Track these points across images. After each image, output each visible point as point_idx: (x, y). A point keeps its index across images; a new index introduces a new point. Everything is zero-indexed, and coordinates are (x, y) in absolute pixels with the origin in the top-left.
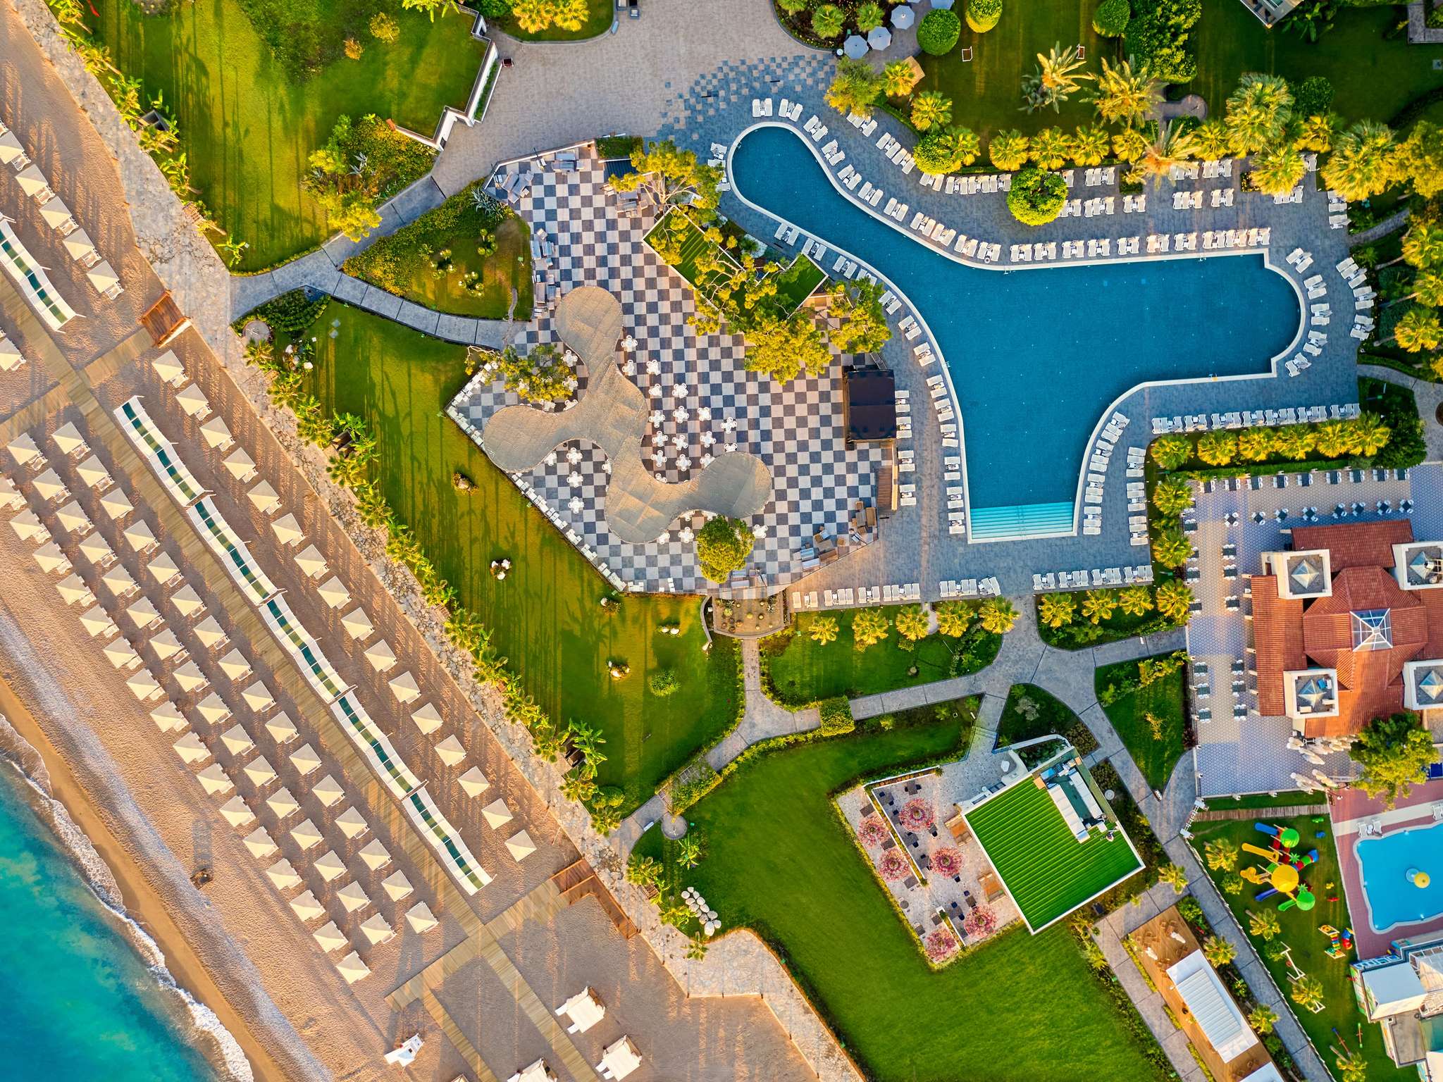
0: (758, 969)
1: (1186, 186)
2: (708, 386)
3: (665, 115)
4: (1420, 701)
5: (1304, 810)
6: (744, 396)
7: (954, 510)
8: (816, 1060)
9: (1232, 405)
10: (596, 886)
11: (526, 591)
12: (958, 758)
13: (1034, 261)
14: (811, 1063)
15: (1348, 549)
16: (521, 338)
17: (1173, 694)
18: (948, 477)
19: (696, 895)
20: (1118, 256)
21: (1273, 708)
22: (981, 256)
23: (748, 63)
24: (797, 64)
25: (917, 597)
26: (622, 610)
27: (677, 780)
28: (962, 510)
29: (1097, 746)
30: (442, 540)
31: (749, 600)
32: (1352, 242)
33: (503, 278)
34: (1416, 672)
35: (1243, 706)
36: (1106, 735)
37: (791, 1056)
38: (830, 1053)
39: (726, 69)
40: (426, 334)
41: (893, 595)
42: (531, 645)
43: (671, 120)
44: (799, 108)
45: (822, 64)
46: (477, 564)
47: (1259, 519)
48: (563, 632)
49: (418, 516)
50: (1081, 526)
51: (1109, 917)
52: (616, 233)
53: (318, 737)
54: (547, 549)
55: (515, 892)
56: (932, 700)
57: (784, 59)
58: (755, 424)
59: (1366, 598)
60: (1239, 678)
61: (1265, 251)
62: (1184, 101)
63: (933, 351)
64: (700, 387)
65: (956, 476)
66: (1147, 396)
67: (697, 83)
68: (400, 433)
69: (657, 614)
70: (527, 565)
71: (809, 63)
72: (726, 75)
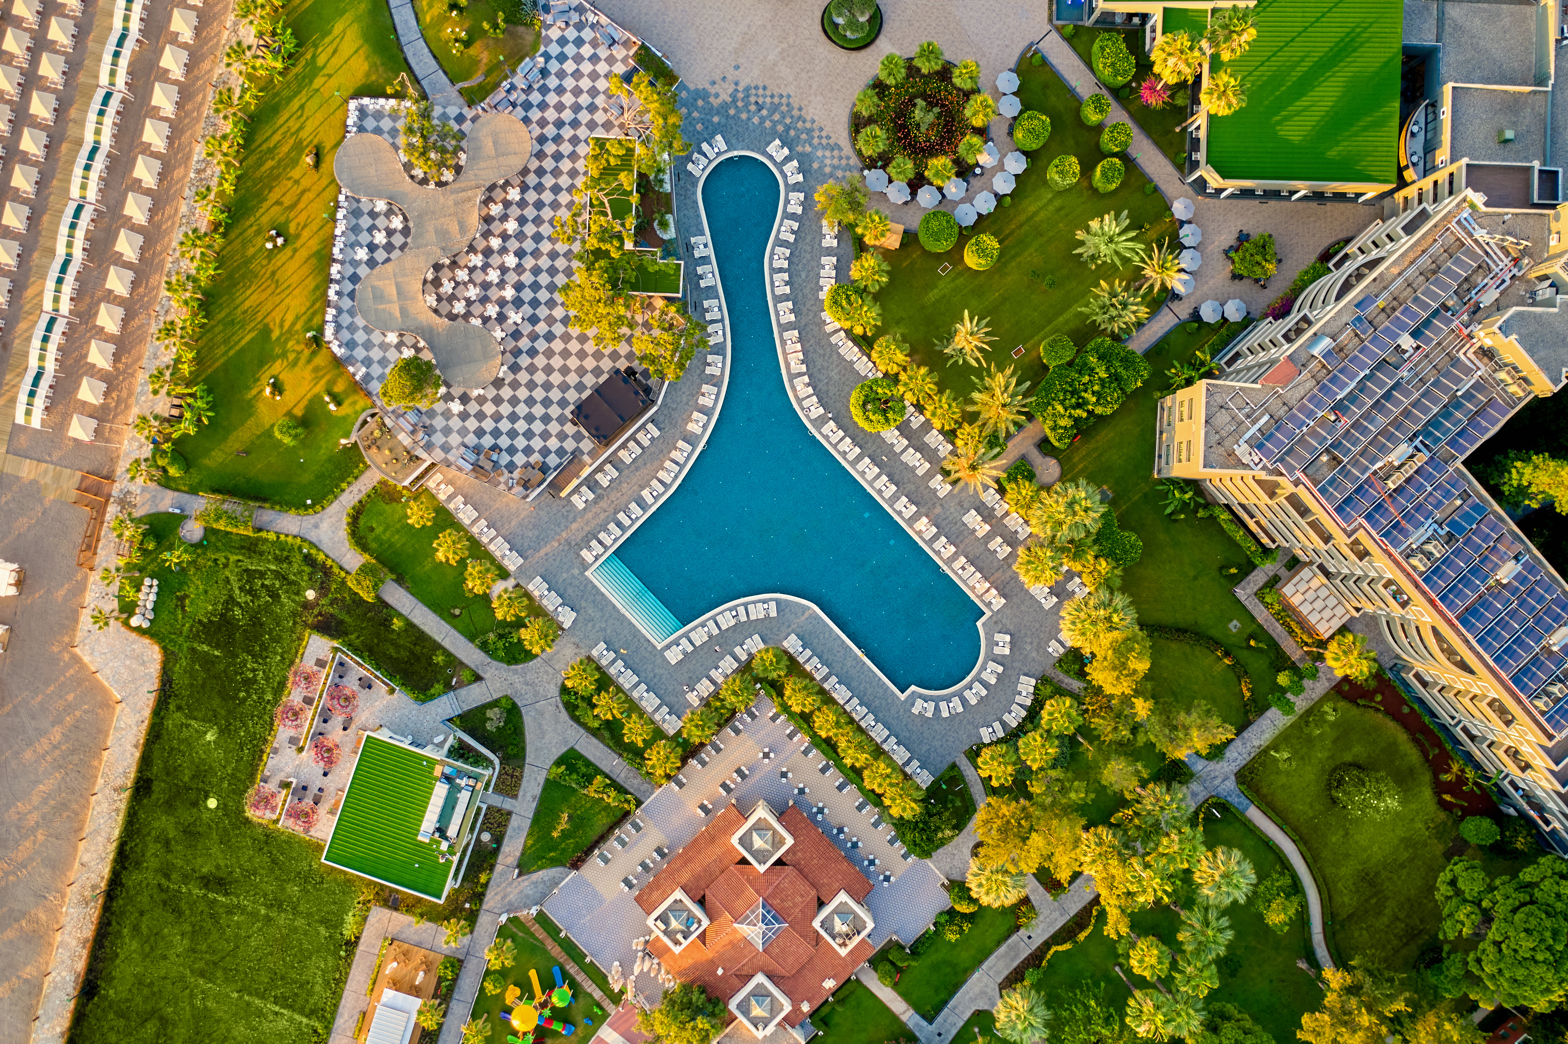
0: (139, 683)
1: (986, 513)
2: (532, 279)
3: (714, 83)
4: (739, 1006)
5: (597, 994)
6: (548, 312)
7: (600, 542)
8: (106, 784)
9: (854, 684)
10: (101, 511)
11: (273, 273)
12: (417, 699)
13: (835, 446)
14: (100, 781)
15: (812, 859)
16: (453, 111)
17: (602, 821)
18: (621, 516)
19: (155, 589)
20: (891, 506)
21: (645, 902)
22: (806, 403)
23: (803, 113)
24: (833, 150)
25: (512, 568)
26: (314, 353)
27: (224, 501)
28: (606, 548)
29: (515, 797)
30: (261, 179)
31: (400, 442)
32: (1050, 672)
33: (485, 61)
34: (758, 985)
35: (635, 882)
36: (529, 797)
37: (96, 763)
38: (118, 790)
39: (784, 100)
40: (398, 39)
41: (498, 548)
42: (239, 311)
43: (712, 91)
44: (800, 178)
45: (849, 168)
46: (265, 220)
47: (784, 775)
48: (267, 326)
49: (264, 147)
50: (668, 647)
51: (395, 914)
52: (589, 117)
53: (44, 213)
54: (314, 261)
55: (50, 455)
56: (446, 644)
57: (828, 137)
58: (534, 337)
59: (782, 901)
60: (654, 861)
61: (988, 614)
62: (1048, 459)
63: (705, 427)
64: (528, 273)
65: (627, 522)
66: (806, 615)
67: (756, 88)
68: (311, 82)
69: (332, 382)
70: (292, 257)
71: (840, 158)
72: (780, 104)
